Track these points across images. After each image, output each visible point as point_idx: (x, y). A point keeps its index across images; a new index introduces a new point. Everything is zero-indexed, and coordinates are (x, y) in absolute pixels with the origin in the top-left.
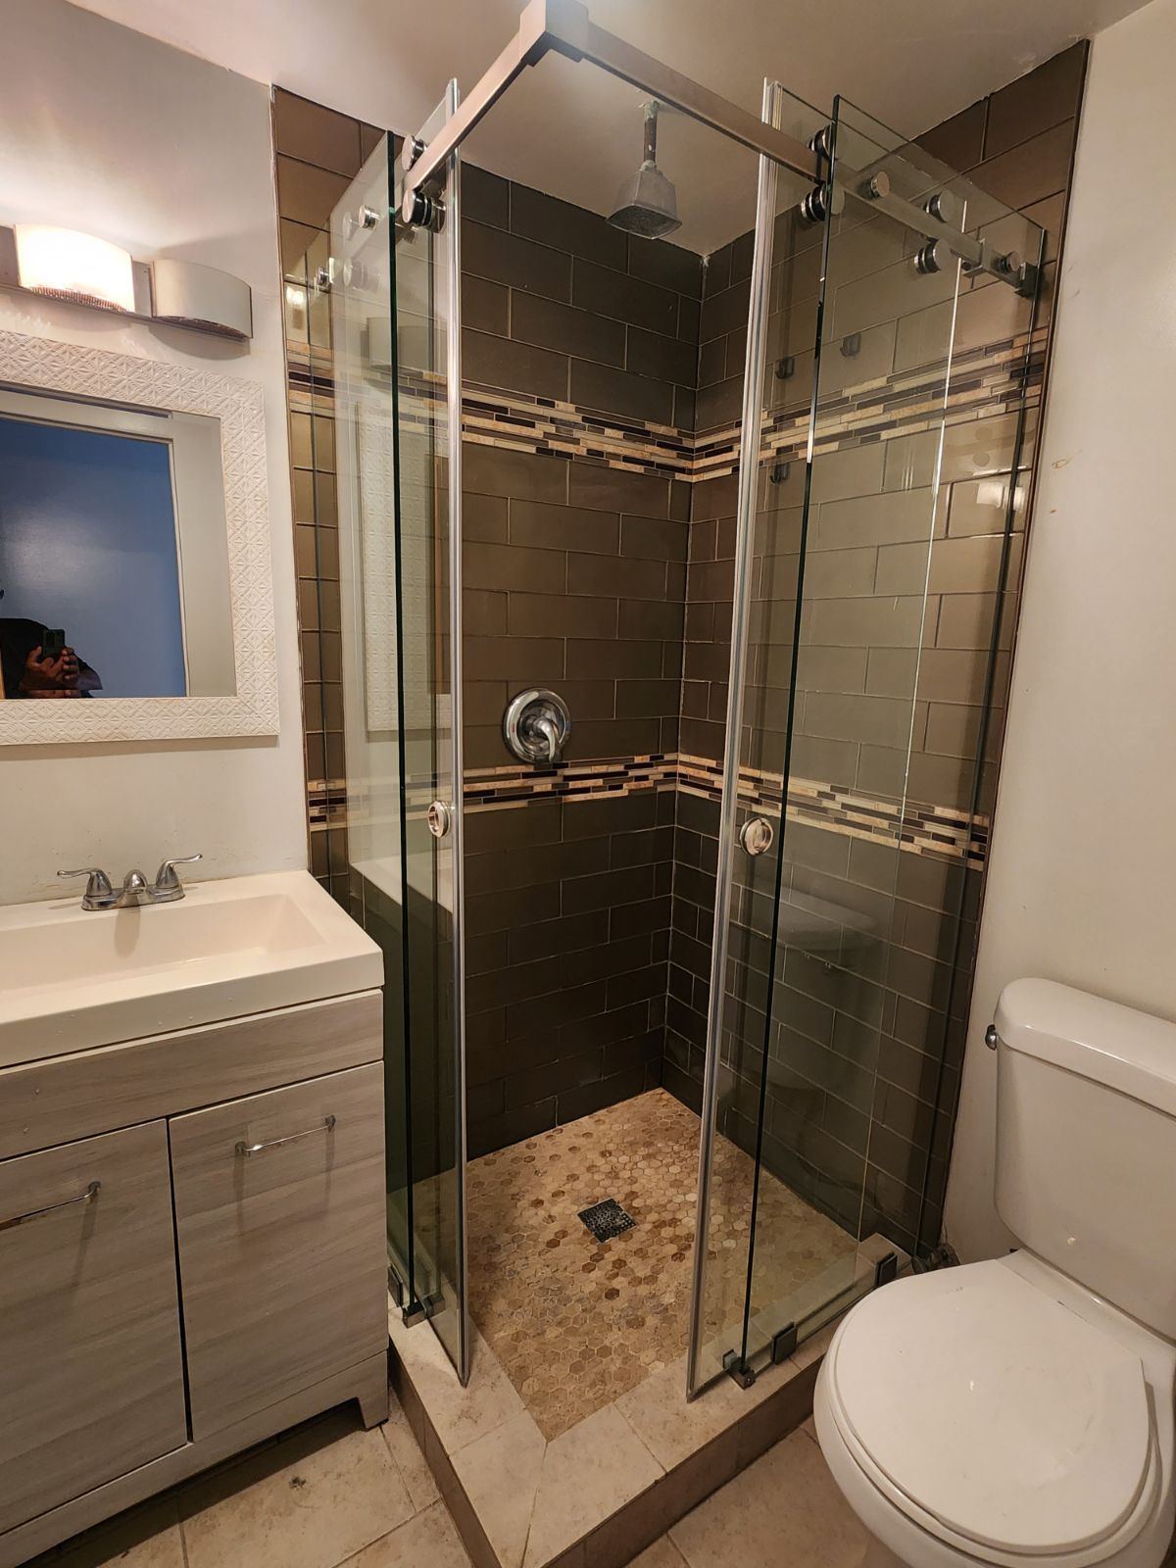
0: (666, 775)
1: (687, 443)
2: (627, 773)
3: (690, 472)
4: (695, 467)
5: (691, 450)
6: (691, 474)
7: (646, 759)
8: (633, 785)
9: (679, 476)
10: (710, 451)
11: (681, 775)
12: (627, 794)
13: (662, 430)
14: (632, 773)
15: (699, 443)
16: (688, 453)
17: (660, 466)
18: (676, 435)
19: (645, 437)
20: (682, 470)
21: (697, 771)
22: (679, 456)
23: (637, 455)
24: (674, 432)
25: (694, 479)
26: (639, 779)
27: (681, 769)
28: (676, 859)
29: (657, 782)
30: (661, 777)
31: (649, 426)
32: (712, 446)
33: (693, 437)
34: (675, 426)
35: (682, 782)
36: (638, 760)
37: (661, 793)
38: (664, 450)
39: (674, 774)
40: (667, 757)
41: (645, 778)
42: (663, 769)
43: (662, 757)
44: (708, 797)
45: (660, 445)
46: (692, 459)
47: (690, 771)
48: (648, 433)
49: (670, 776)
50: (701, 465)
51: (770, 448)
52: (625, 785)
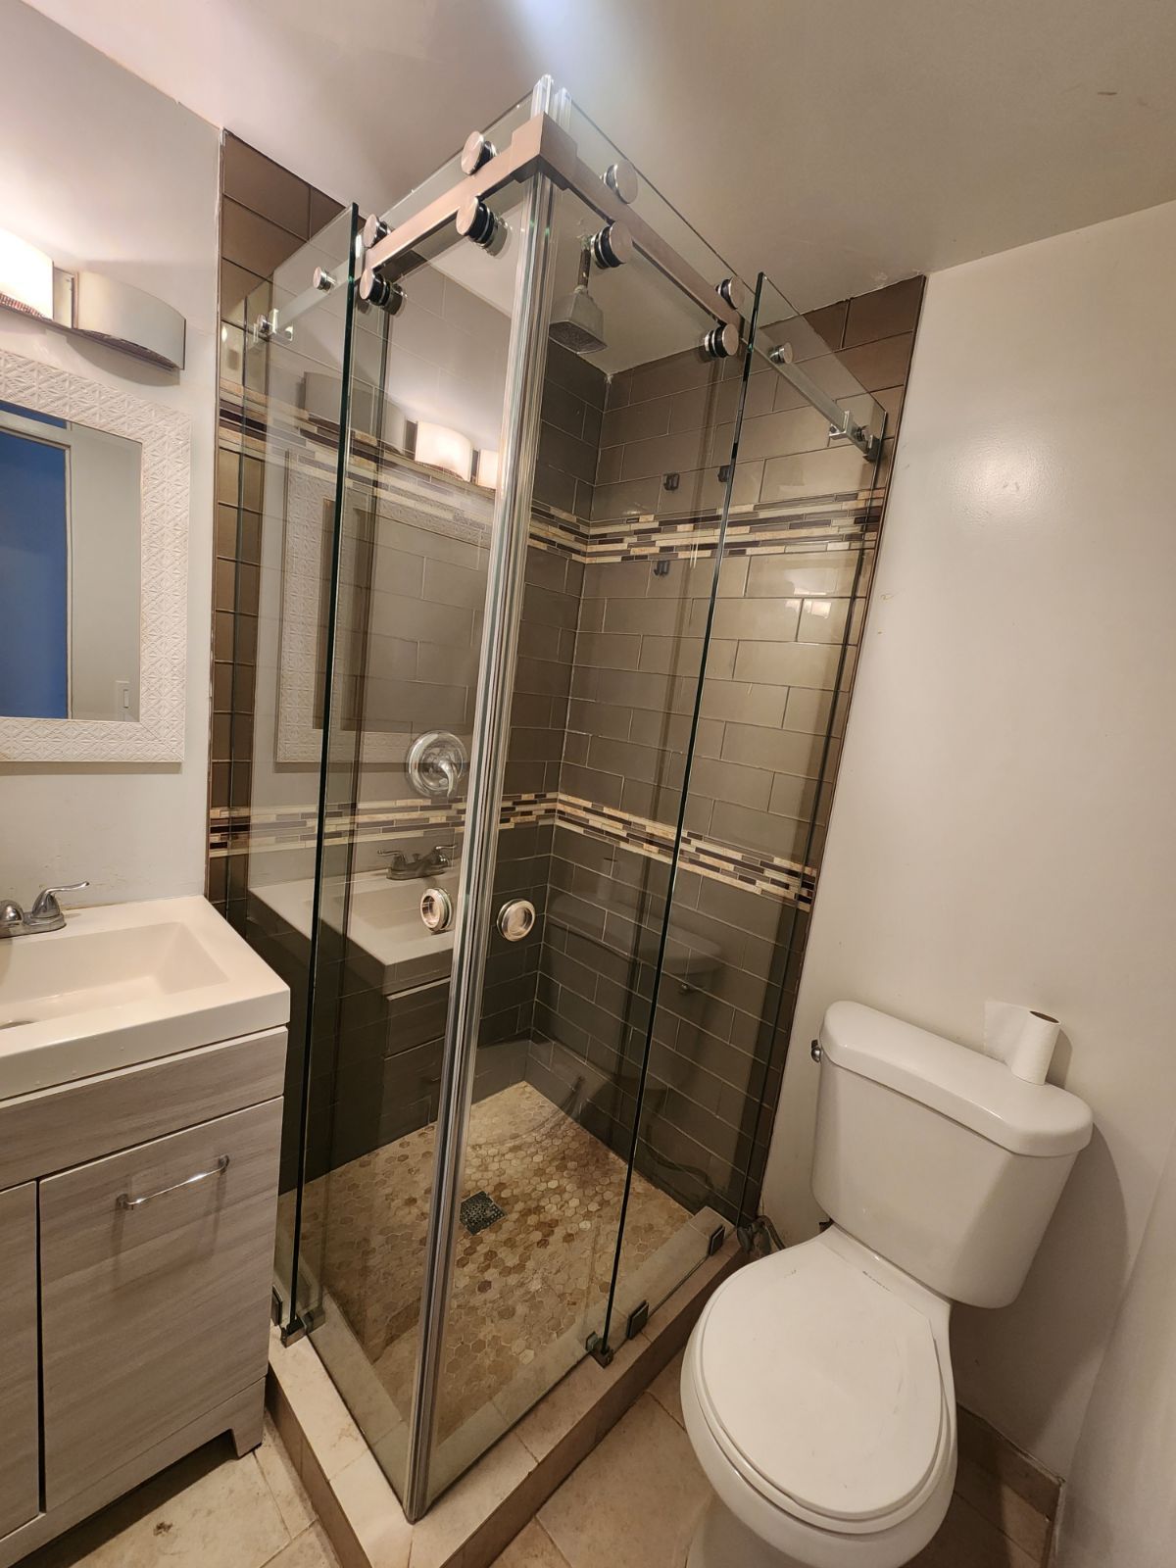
0: (547, 811)
1: (583, 529)
2: (514, 809)
3: (584, 554)
4: (589, 551)
5: (587, 536)
6: (585, 556)
7: (530, 797)
8: (519, 819)
9: (575, 557)
10: (603, 539)
11: (560, 812)
12: (513, 827)
13: (564, 515)
14: (518, 809)
15: (593, 531)
16: (585, 538)
17: (561, 546)
18: (575, 521)
19: (550, 519)
20: (578, 552)
21: (574, 809)
22: (576, 540)
23: (542, 534)
24: (574, 519)
25: (587, 560)
26: (524, 814)
27: (560, 807)
28: (551, 883)
29: (539, 817)
30: (543, 813)
31: (553, 511)
32: (605, 535)
33: (588, 525)
34: (575, 514)
35: (560, 818)
36: (525, 797)
37: (541, 826)
38: (563, 533)
39: (554, 811)
40: (550, 796)
41: (529, 813)
42: (544, 806)
43: (545, 796)
44: (582, 832)
45: (561, 528)
46: (586, 544)
47: (568, 809)
48: (553, 516)
49: (550, 812)
50: (594, 550)
51: (654, 545)
52: (512, 819)
